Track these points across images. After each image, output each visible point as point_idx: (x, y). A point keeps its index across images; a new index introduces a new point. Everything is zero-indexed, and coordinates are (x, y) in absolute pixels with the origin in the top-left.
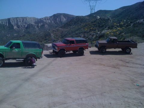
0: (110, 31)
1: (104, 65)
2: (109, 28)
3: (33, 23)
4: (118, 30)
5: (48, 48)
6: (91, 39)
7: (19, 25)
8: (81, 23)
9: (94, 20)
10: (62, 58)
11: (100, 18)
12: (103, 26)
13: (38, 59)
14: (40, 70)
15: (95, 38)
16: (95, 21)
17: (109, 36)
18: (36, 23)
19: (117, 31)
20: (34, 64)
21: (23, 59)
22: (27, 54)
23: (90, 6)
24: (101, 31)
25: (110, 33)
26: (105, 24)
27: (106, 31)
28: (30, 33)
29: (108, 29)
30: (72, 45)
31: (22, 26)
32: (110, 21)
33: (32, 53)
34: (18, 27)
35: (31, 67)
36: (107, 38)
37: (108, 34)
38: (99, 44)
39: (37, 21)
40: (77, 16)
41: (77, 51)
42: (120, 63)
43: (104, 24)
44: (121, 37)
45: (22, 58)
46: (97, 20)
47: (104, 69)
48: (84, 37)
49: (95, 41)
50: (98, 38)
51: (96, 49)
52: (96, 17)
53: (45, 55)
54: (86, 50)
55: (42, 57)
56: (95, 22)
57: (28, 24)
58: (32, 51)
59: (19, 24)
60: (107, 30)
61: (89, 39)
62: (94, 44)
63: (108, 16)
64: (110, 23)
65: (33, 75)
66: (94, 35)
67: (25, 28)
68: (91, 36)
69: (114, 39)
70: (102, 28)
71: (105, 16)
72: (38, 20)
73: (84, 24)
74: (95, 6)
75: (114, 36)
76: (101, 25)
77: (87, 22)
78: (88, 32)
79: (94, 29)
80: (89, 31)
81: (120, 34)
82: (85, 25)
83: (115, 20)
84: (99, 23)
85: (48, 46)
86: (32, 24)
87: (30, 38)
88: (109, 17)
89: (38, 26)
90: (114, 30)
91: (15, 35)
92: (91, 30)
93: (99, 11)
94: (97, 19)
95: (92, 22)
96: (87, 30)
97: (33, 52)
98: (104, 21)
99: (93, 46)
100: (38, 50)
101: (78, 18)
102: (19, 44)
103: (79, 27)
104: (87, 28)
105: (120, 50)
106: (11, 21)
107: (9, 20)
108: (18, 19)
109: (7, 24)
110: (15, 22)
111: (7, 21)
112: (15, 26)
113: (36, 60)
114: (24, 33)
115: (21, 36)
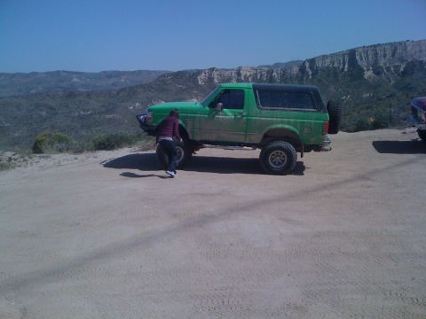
7: (380, 67)
31: (388, 69)
34: (378, 72)
57: (410, 60)
59: (381, 65)
67: (399, 75)
86: (421, 62)
91: (366, 95)
106: (358, 58)
107: (352, 53)
108: (378, 49)
109: (346, 66)
110: (370, 59)
111: (347, 58)
112: (368, 70)
114: (394, 90)
115: (381, 99)
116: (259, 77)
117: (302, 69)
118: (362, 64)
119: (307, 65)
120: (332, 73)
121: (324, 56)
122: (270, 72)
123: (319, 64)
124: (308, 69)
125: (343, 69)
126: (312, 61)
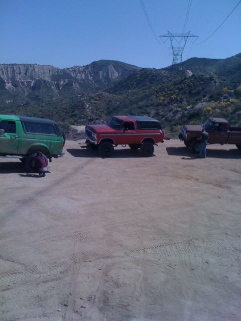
0: (214, 105)
1: (197, 179)
2: (212, 98)
3: (48, 79)
4: (232, 103)
5: (76, 136)
6: (170, 121)
7: (16, 81)
8: (152, 83)
9: (179, 78)
10: (106, 159)
11: (193, 75)
12: (198, 93)
13: (53, 159)
14: (57, 183)
15: (180, 118)
16: (183, 80)
17: (210, 115)
18: (53, 78)
19: (229, 105)
20: (45, 169)
21: (21, 157)
22: (29, 147)
23: (173, 48)
24: (195, 103)
25: (214, 108)
26: (203, 90)
27: (204, 103)
28: (39, 99)
29: (210, 101)
30: (129, 131)
31: (23, 83)
32: (215, 82)
33: (42, 144)
34: (15, 84)
35: (38, 174)
36: (206, 120)
37: (209, 111)
38: (188, 132)
39: (56, 74)
40: (143, 69)
41: (139, 145)
42: (233, 176)
43: (201, 88)
44: (236, 118)
45: (19, 153)
46: (185, 79)
47: (196, 188)
48: (157, 115)
49: (179, 126)
50: (185, 119)
51: (181, 144)
52: (183, 72)
53: (68, 150)
54: (159, 144)
55: (61, 155)
56: (181, 83)
57: (37, 79)
58: (40, 140)
59: (18, 80)
60: (207, 101)
61: (166, 119)
62: (176, 131)
63: (212, 71)
64: (214, 87)
65: (40, 193)
66: (177, 112)
67: (30, 88)
68: (172, 115)
69: (221, 124)
70: (196, 98)
71: (204, 72)
72: (58, 72)
73: (158, 87)
74: (183, 48)
75: (220, 117)
76: (194, 92)
77: (164, 83)
78: (165, 105)
79: (178, 98)
80: (169, 103)
81: (234, 112)
82: (160, 89)
83: (225, 80)
84: (189, 86)
85: (77, 130)
86: (45, 81)
87: (41, 111)
88: (212, 73)
89: (58, 86)
90: (223, 103)
91: (8, 101)
92: (172, 100)
93: (191, 58)
94: (188, 77)
95: (175, 84)
96: (164, 100)
97: (43, 142)
98: (202, 82)
99: (173, 137)
100: (54, 139)
101: (145, 73)
103: (147, 93)
104: (163, 96)
105: (234, 147)
108: (15, 67)
112: (8, 83)
113: (48, 159)
114: (28, 99)
115: (20, 106)
118: (4, 77)
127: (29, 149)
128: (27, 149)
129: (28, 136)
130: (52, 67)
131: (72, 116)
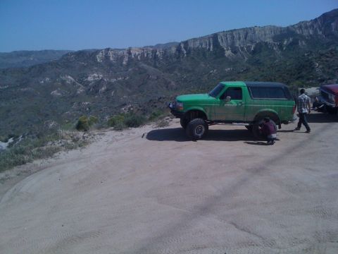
3: (269, 40)
7: (236, 47)
13: (282, 125)
14: (290, 151)
18: (275, 38)
20: (274, 136)
21: (248, 124)
22: (256, 114)
28: (260, 63)
31: (242, 49)
33: (270, 110)
34: (235, 51)
35: (266, 142)
39: (278, 33)
45: (245, 120)
57: (258, 42)
58: (268, 105)
59: (237, 45)
65: (272, 162)
67: (250, 53)
72: (281, 31)
86: (266, 43)
89: (281, 47)
91: (228, 69)
97: (271, 108)
100: (284, 103)
102: (239, 89)
106: (220, 40)
107: (215, 36)
108: (234, 33)
109: (212, 47)
110: (229, 41)
111: (211, 40)
112: (228, 50)
113: (277, 126)
114: (248, 65)
115: (239, 73)
116: (146, 55)
117: (179, 49)
118: (224, 45)
119: (182, 46)
120: (201, 53)
121: (194, 39)
122: (154, 52)
123: (191, 45)
124: (183, 50)
125: (209, 49)
126: (186, 43)
127: (256, 116)
128: (254, 116)
129: (256, 101)
130: (274, 26)
131: (298, 79)
